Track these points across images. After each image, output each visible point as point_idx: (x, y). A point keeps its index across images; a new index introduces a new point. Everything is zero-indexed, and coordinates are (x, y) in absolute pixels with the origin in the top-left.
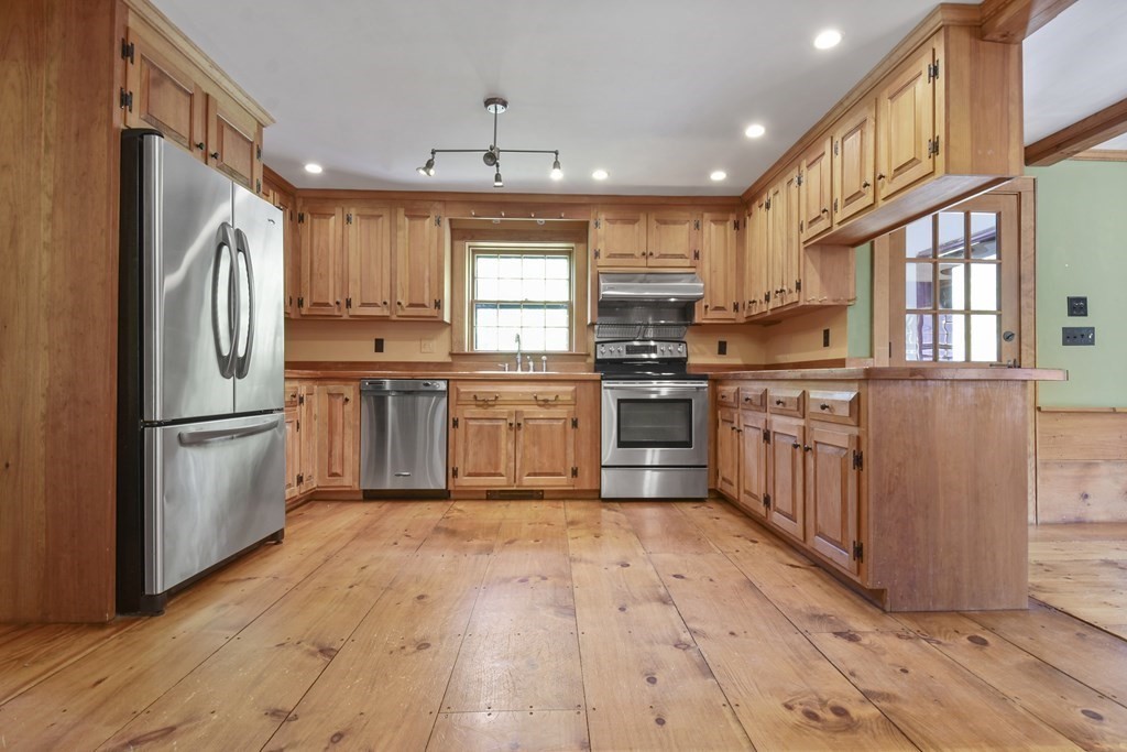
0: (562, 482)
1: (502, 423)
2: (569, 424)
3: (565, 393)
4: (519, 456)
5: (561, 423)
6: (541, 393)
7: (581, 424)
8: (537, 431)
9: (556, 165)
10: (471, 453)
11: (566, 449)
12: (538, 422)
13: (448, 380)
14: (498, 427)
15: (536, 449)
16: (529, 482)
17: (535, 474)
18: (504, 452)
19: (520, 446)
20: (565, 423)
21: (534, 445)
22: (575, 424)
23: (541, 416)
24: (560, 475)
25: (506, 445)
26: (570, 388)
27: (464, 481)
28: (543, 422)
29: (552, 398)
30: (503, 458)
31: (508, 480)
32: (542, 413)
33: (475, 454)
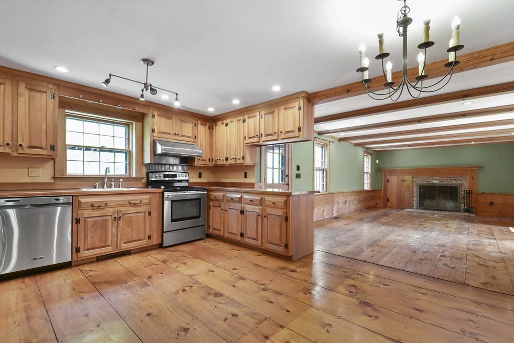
0: (144, 243)
1: (109, 218)
2: (147, 214)
3: (145, 199)
4: (119, 234)
5: (143, 214)
6: (132, 200)
7: (153, 214)
8: (130, 220)
9: (177, 99)
10: (89, 237)
11: (145, 226)
12: (130, 215)
13: (72, 196)
14: (107, 220)
15: (129, 229)
16: (125, 247)
17: (129, 242)
18: (110, 233)
19: (120, 229)
20: (145, 214)
21: (128, 227)
22: (150, 214)
23: (132, 212)
24: (142, 240)
25: (111, 229)
26: (148, 197)
27: (85, 254)
28: (133, 215)
29: (139, 202)
30: (110, 237)
31: (113, 248)
32: (132, 210)
33: (92, 237)
